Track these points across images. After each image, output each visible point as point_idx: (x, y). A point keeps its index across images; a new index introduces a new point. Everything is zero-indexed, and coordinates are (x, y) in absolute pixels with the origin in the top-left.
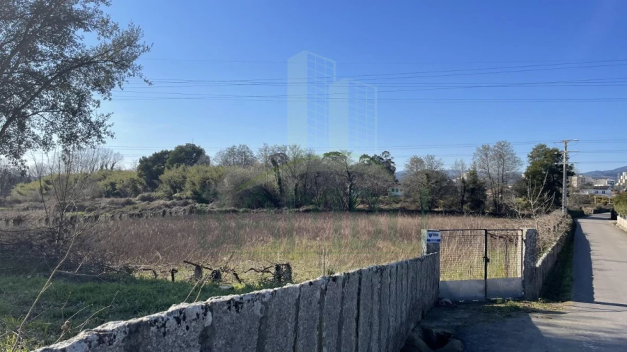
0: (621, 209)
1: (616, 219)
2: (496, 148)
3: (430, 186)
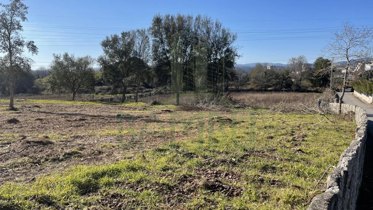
0: (356, 88)
1: (353, 92)
2: (299, 59)
3: (267, 78)
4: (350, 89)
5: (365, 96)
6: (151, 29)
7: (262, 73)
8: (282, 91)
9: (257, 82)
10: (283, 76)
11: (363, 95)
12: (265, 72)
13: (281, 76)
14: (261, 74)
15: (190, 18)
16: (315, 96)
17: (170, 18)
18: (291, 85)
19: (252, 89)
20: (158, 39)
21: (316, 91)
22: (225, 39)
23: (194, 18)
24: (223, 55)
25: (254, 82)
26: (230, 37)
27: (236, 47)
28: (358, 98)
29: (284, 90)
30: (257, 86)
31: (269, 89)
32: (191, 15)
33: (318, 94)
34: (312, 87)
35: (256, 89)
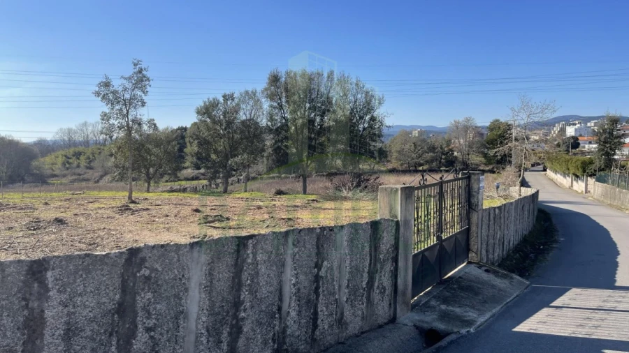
0: (549, 166)
1: (546, 171)
2: (464, 122)
3: (417, 152)
4: (541, 167)
5: (562, 177)
6: (266, 89)
7: (409, 144)
8: (441, 171)
9: (402, 158)
10: (441, 148)
11: (559, 175)
12: (414, 143)
13: (439, 149)
14: (407, 146)
15: (320, 75)
16: (491, 179)
17: (292, 74)
18: (454, 162)
19: (395, 169)
20: (275, 104)
21: (492, 171)
22: (368, 103)
23: (325, 75)
24: (366, 125)
25: (397, 159)
26: (375, 100)
27: (385, 114)
28: (552, 180)
29: (444, 170)
30: (402, 165)
31: (421, 168)
32: (320, 71)
33: (495, 175)
34: (486, 164)
35: (400, 169)
